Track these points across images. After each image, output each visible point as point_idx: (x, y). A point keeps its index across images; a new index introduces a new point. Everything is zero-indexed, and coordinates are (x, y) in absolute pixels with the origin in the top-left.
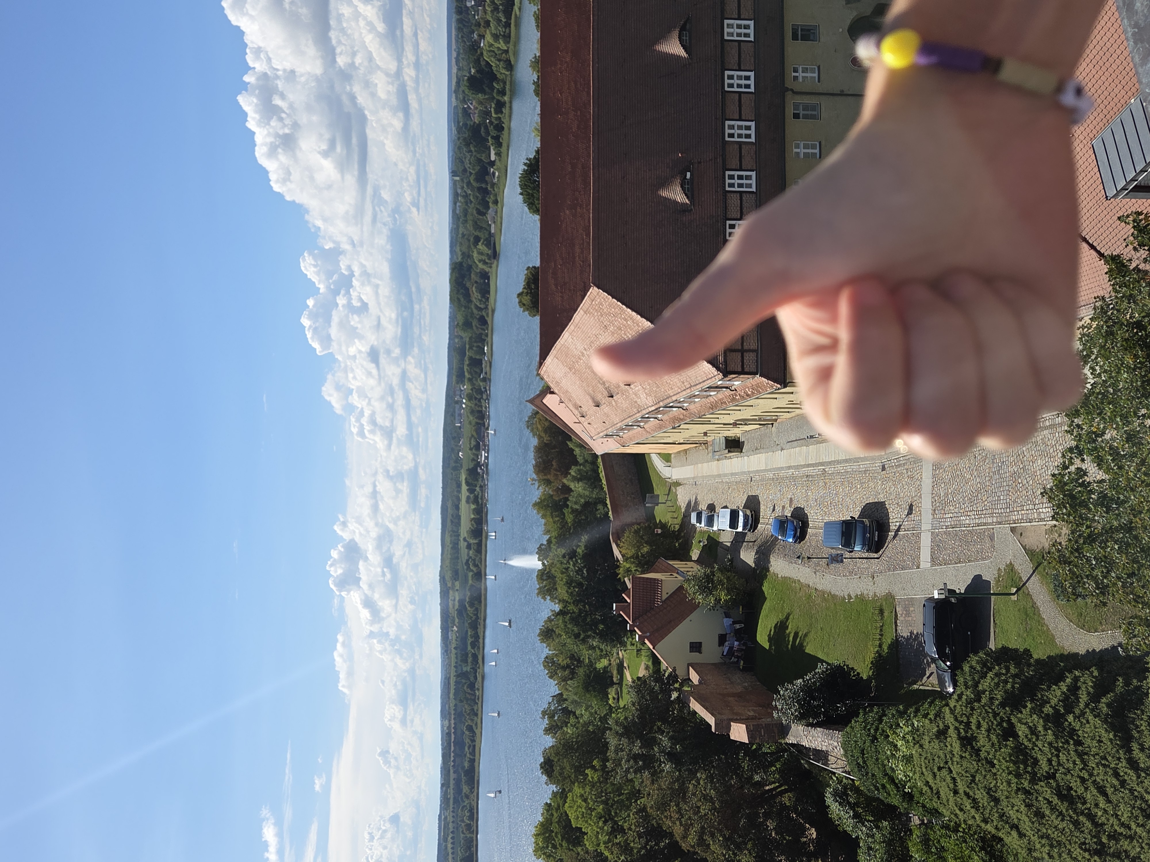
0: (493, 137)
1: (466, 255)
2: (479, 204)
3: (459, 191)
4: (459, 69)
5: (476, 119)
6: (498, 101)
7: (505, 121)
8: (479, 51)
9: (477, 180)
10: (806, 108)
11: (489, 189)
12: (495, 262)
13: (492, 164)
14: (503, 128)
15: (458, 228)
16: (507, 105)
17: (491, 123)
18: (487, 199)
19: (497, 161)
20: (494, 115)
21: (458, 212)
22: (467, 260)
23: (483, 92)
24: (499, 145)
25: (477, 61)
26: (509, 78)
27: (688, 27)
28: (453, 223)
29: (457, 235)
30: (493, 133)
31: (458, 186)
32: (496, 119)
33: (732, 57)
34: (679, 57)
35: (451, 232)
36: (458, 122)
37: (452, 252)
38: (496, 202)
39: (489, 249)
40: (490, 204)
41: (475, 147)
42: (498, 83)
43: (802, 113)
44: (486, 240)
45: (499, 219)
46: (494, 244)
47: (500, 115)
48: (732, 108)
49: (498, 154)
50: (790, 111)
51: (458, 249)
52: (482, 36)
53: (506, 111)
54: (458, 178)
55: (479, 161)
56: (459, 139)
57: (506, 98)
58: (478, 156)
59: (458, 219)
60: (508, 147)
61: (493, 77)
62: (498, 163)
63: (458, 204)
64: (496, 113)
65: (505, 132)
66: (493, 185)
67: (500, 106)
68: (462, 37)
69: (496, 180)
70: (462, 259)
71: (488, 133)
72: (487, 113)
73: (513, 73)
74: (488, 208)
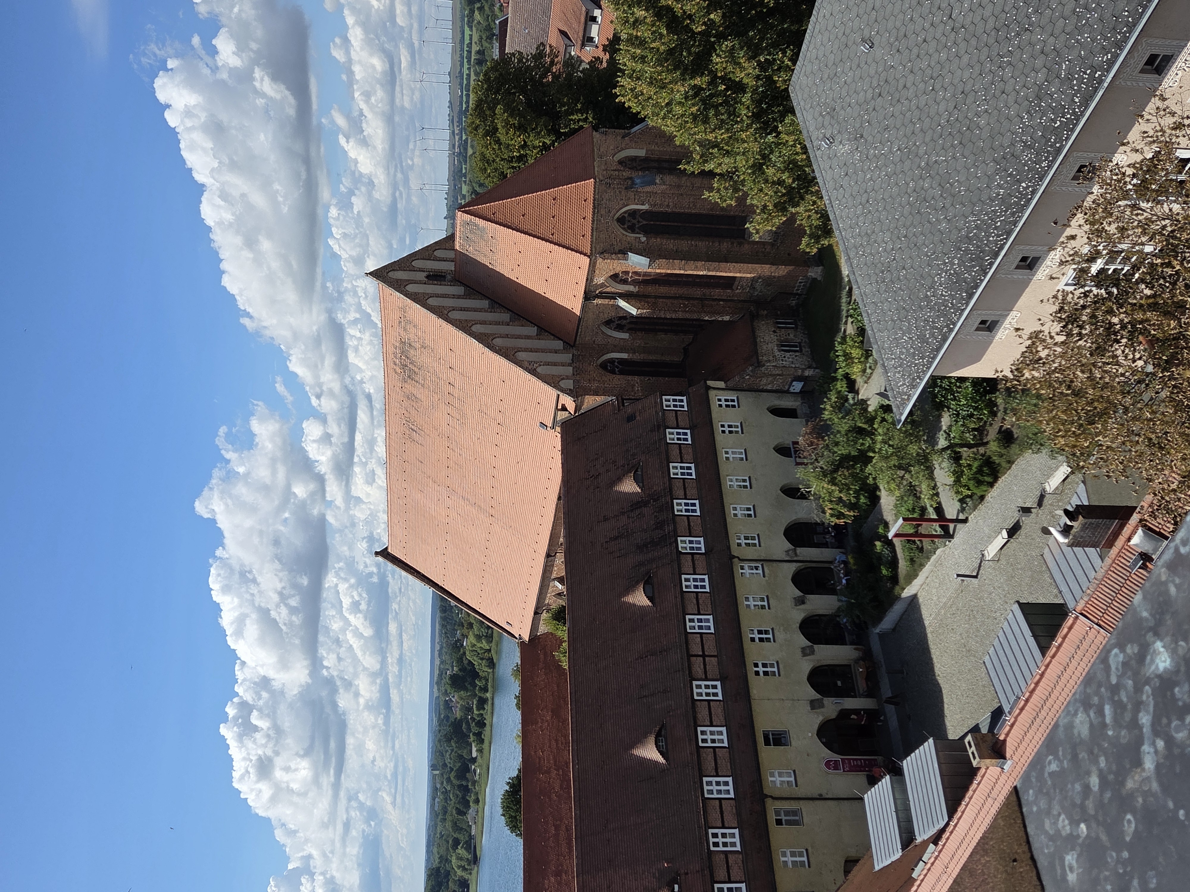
0: (474, 734)
1: (444, 860)
2: (459, 803)
3: (438, 786)
4: (442, 662)
5: (458, 714)
6: (480, 697)
7: (487, 717)
8: (462, 651)
9: (458, 777)
10: (787, 813)
11: (470, 787)
12: (476, 868)
13: (474, 760)
14: (485, 724)
15: (435, 826)
16: (490, 702)
17: (473, 719)
18: (468, 798)
19: (479, 758)
20: (475, 712)
21: (436, 809)
22: (445, 865)
23: (466, 689)
24: (482, 741)
25: (460, 660)
26: (491, 675)
27: (663, 733)
28: (431, 820)
29: (435, 834)
30: (475, 729)
31: (438, 781)
32: (478, 715)
33: (709, 764)
34: (656, 763)
35: (428, 830)
36: (440, 714)
37: (429, 852)
38: (477, 801)
39: (470, 853)
40: (471, 804)
41: (456, 743)
42: (480, 681)
43: (784, 818)
44: (466, 842)
45: (480, 820)
46: (475, 847)
47: (481, 712)
48: (714, 816)
49: (480, 751)
50: (772, 818)
51: (435, 850)
52: (465, 636)
53: (488, 707)
54: (437, 772)
55: (461, 757)
56: (440, 731)
57: (488, 695)
58: (459, 752)
59: (437, 815)
60: (490, 743)
61: (475, 675)
62: (479, 760)
63: (437, 800)
64: (478, 710)
65: (488, 728)
66: (474, 782)
67: (482, 702)
68: (446, 633)
69: (477, 777)
70: (440, 863)
71: (469, 729)
72: (469, 709)
73: (496, 670)
74: (469, 807)
